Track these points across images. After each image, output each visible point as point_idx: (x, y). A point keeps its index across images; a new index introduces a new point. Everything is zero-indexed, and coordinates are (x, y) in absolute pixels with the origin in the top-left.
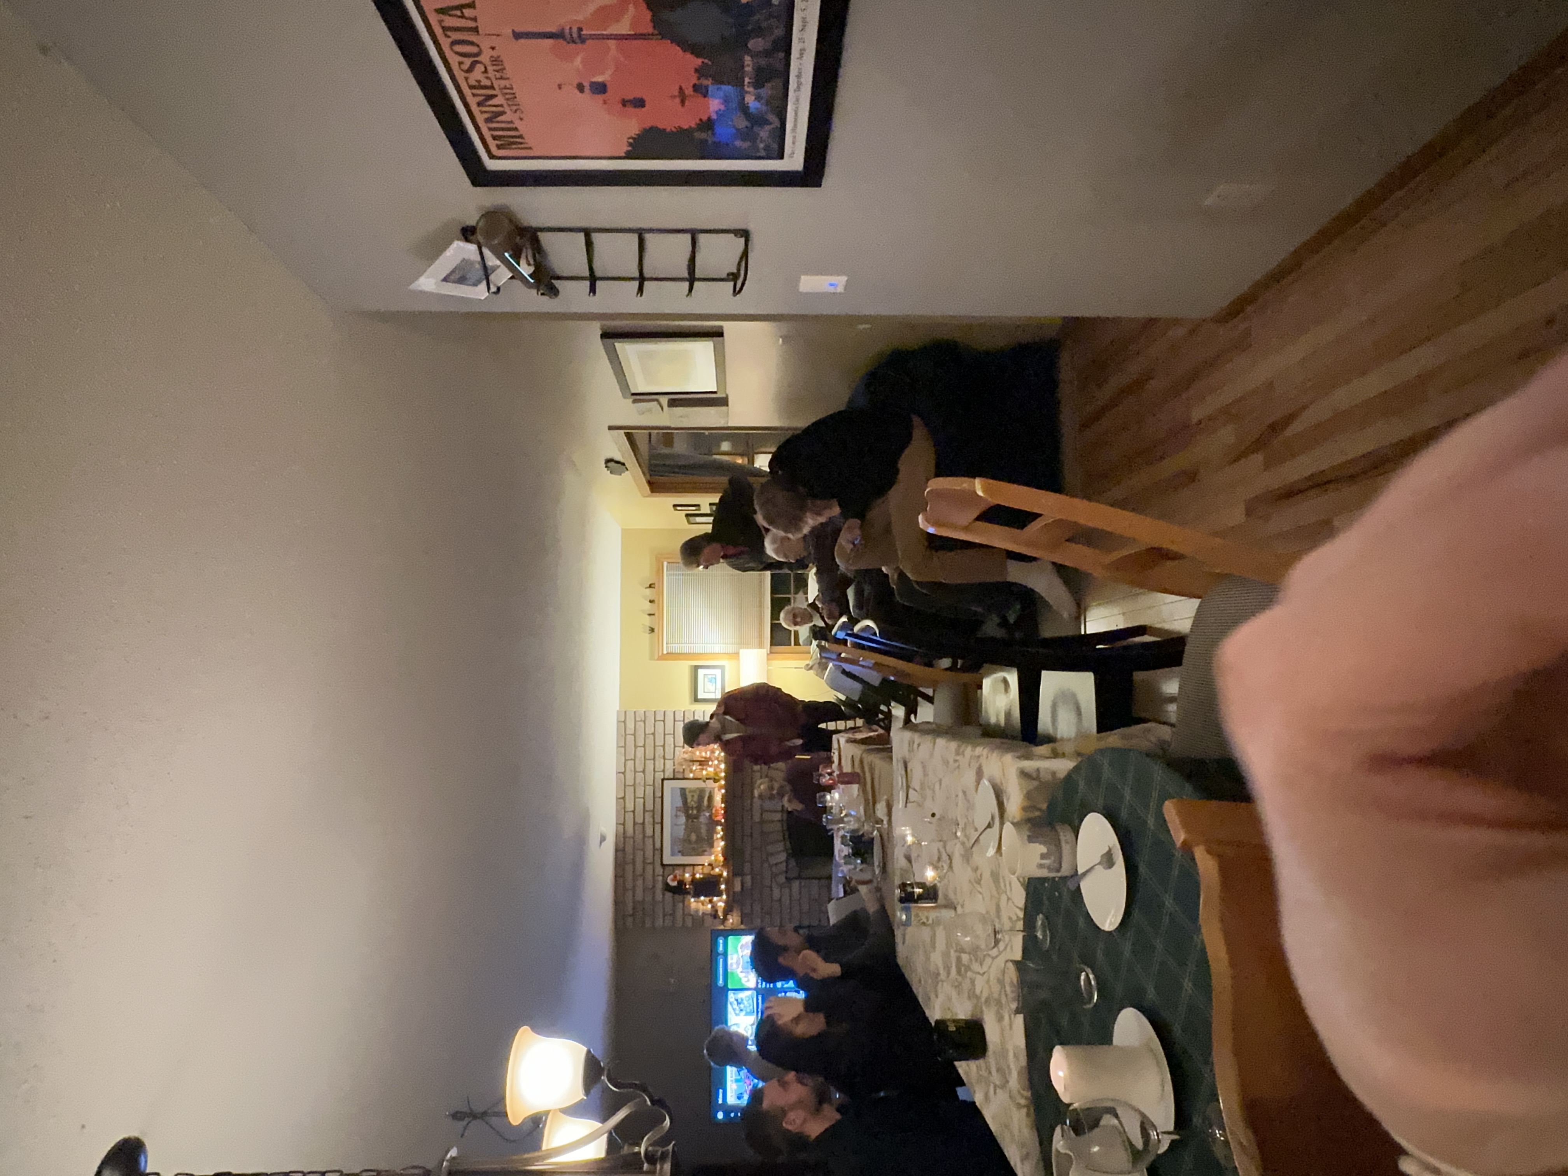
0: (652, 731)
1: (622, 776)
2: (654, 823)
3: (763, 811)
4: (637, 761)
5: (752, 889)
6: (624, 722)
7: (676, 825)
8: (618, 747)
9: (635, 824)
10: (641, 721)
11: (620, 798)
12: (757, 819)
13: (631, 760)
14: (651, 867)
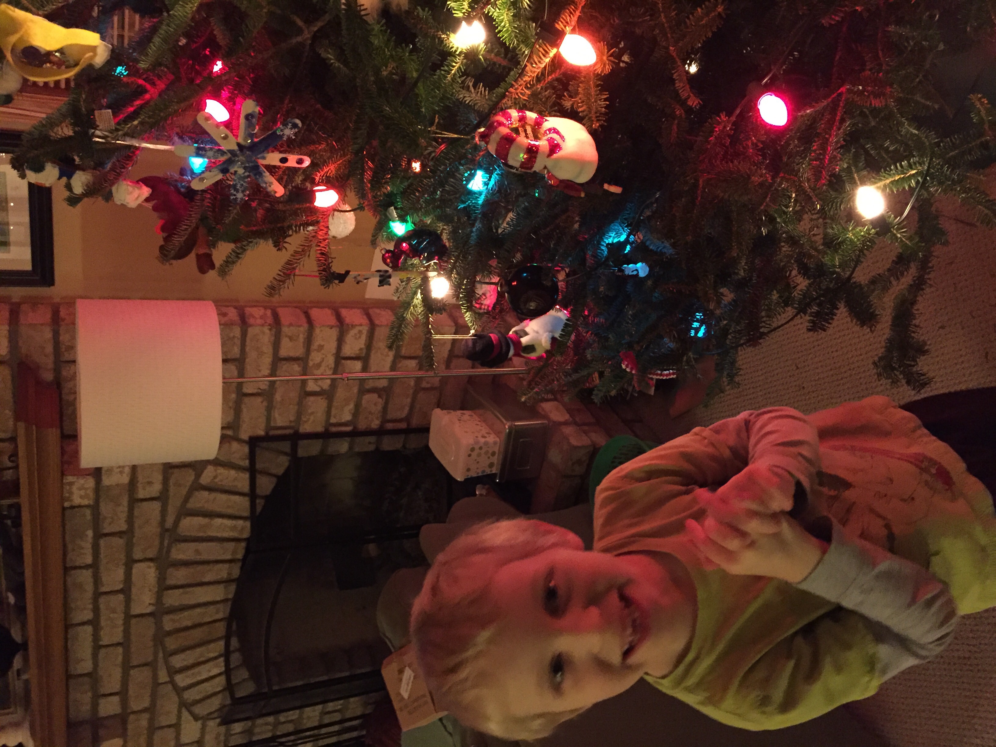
3: (165, 588)
12: (143, 607)
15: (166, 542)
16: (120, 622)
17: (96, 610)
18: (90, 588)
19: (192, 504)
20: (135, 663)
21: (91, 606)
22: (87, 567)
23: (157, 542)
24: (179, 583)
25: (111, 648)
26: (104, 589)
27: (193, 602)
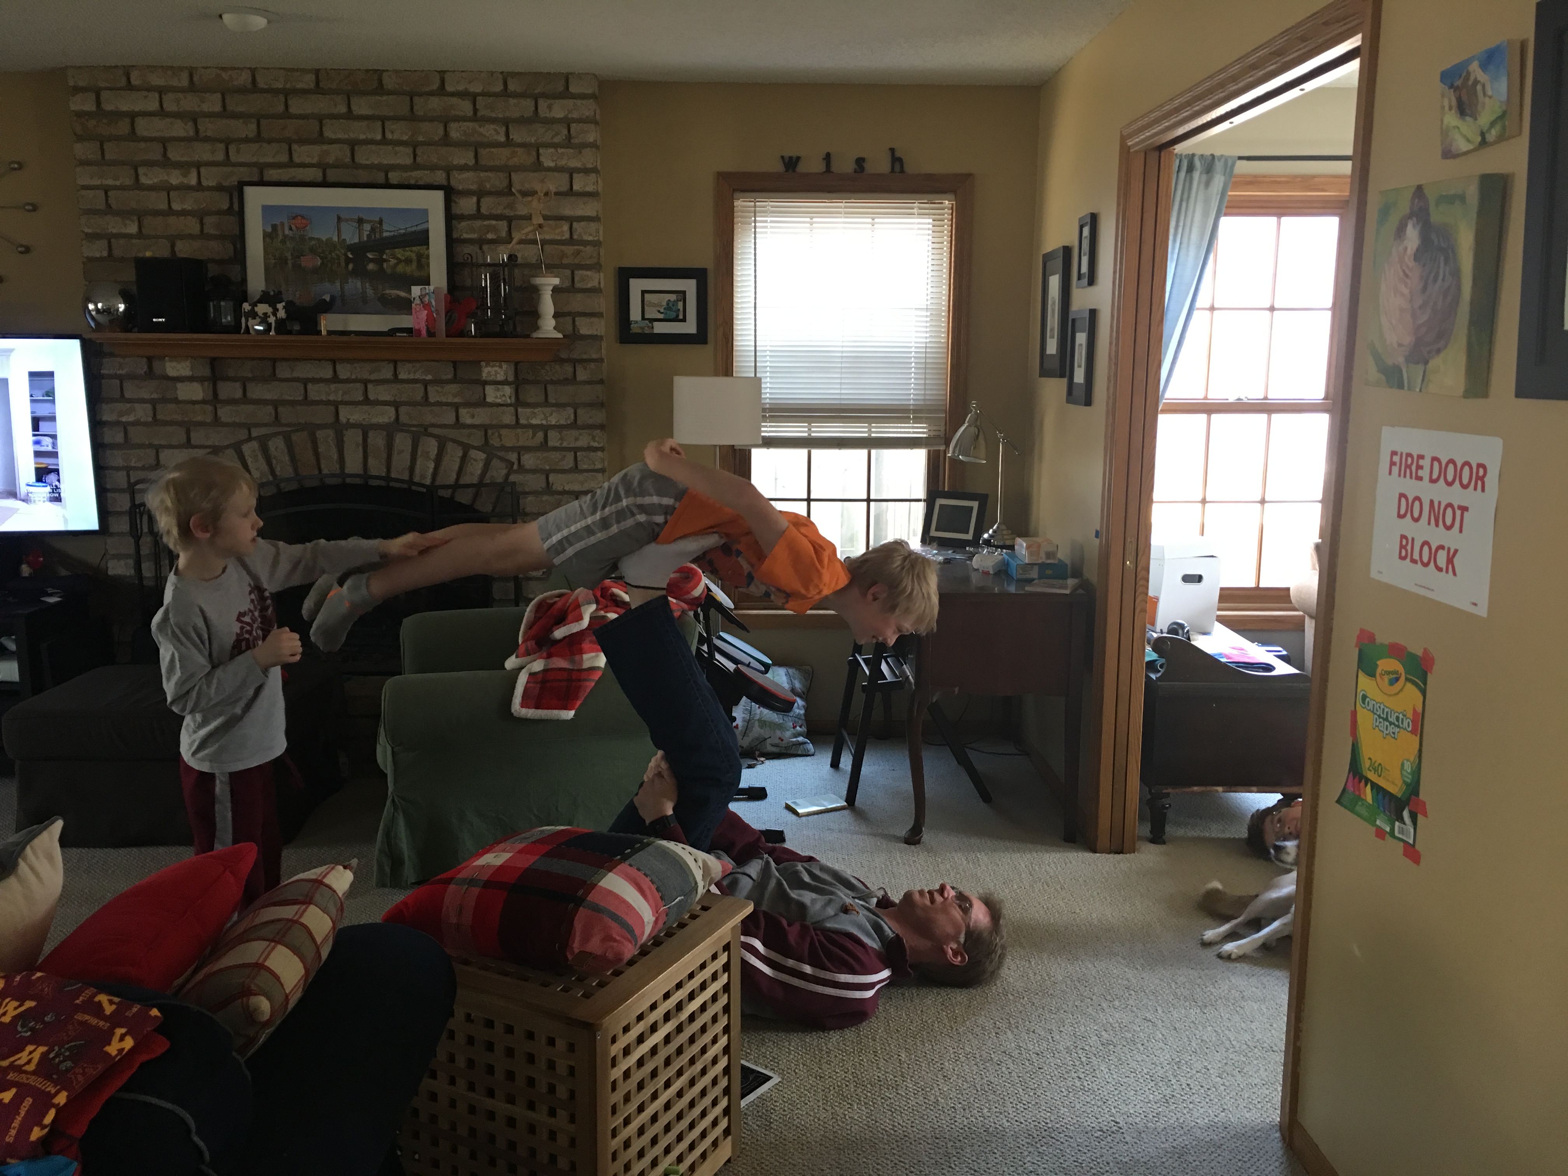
0: (548, 163)
1: (435, 86)
2: (323, 167)
3: (366, 430)
4: (470, 124)
5: (176, 401)
6: (565, 94)
7: (339, 218)
8: (506, 77)
9: (320, 119)
10: (569, 137)
11: (380, 81)
12: (347, 414)
13: (475, 111)
14: (220, 156)
15: (414, 429)
16: (331, 398)
17: (348, 381)
18: (373, 377)
19: (450, 446)
20: (281, 409)
21: (353, 377)
22: (395, 374)
23: (415, 422)
24: (369, 440)
25: (303, 392)
26: (370, 386)
27: (346, 452)
